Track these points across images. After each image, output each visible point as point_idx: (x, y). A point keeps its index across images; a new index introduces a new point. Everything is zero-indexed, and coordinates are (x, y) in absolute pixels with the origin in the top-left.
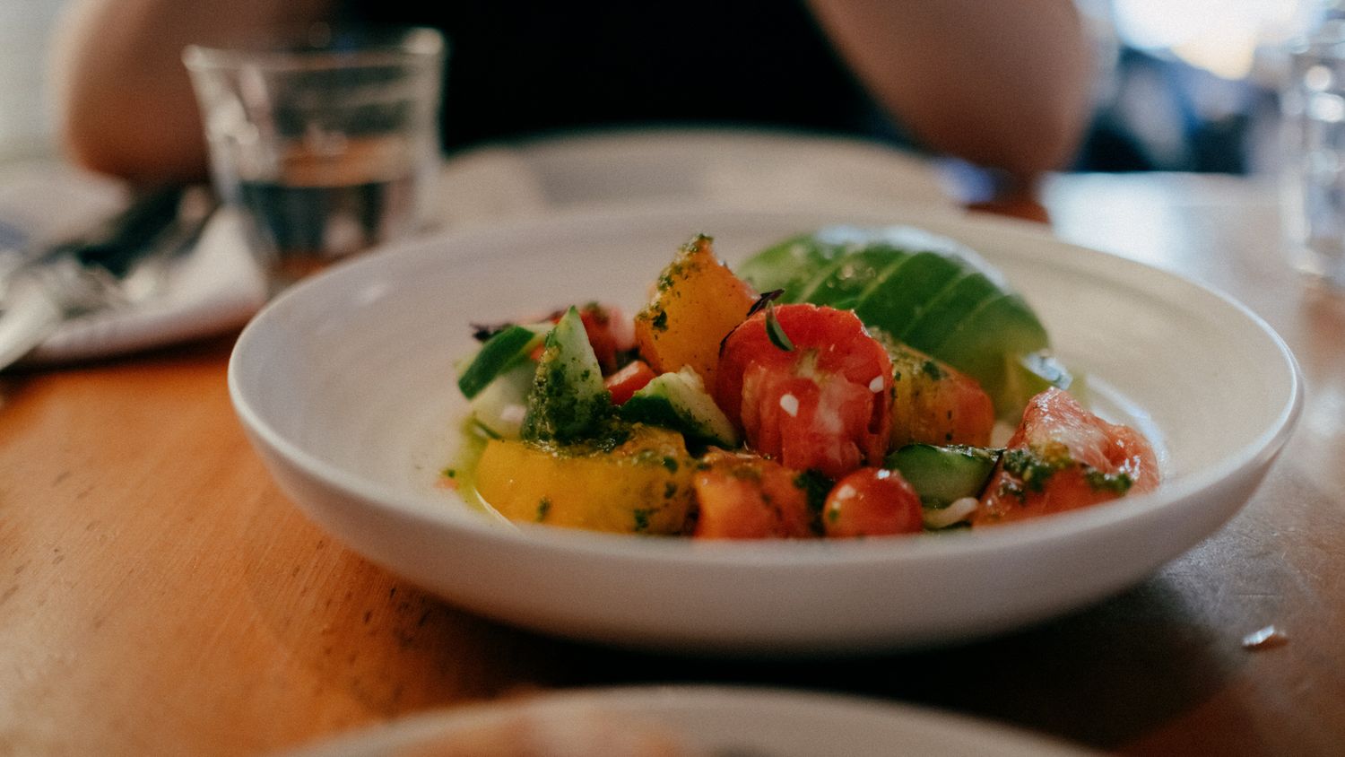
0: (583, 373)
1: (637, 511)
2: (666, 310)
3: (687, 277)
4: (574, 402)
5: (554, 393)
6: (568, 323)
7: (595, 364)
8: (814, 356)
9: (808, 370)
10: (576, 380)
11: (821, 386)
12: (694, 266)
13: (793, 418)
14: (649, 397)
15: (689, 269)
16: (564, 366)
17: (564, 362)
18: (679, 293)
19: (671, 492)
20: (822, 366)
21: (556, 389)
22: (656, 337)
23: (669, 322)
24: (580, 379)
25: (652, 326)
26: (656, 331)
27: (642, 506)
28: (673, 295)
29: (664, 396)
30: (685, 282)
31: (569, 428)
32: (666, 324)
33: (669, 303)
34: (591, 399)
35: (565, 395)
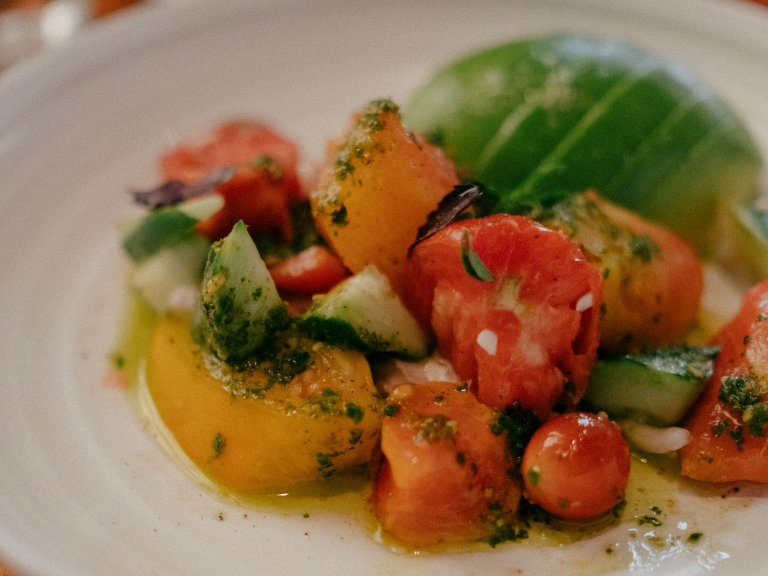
0: (255, 291)
1: (320, 455)
2: (347, 203)
3: (369, 162)
4: (247, 324)
5: (223, 322)
6: (234, 243)
7: (268, 279)
8: (516, 284)
9: (509, 300)
10: (246, 301)
11: (523, 321)
12: (379, 148)
13: (492, 357)
14: (329, 319)
15: (371, 151)
16: (232, 290)
17: (232, 287)
18: (360, 182)
19: (356, 438)
20: (525, 295)
21: (224, 317)
22: (336, 234)
23: (350, 215)
24: (251, 298)
25: (330, 222)
26: (336, 227)
27: (326, 451)
28: (354, 183)
29: (346, 320)
30: (368, 166)
31: (242, 351)
32: (346, 219)
33: (349, 194)
34: (265, 315)
35: (236, 320)
